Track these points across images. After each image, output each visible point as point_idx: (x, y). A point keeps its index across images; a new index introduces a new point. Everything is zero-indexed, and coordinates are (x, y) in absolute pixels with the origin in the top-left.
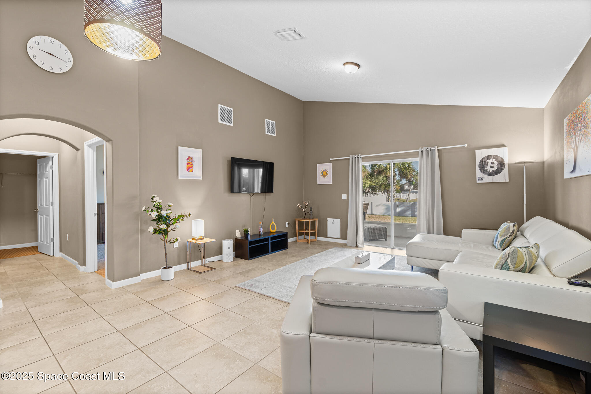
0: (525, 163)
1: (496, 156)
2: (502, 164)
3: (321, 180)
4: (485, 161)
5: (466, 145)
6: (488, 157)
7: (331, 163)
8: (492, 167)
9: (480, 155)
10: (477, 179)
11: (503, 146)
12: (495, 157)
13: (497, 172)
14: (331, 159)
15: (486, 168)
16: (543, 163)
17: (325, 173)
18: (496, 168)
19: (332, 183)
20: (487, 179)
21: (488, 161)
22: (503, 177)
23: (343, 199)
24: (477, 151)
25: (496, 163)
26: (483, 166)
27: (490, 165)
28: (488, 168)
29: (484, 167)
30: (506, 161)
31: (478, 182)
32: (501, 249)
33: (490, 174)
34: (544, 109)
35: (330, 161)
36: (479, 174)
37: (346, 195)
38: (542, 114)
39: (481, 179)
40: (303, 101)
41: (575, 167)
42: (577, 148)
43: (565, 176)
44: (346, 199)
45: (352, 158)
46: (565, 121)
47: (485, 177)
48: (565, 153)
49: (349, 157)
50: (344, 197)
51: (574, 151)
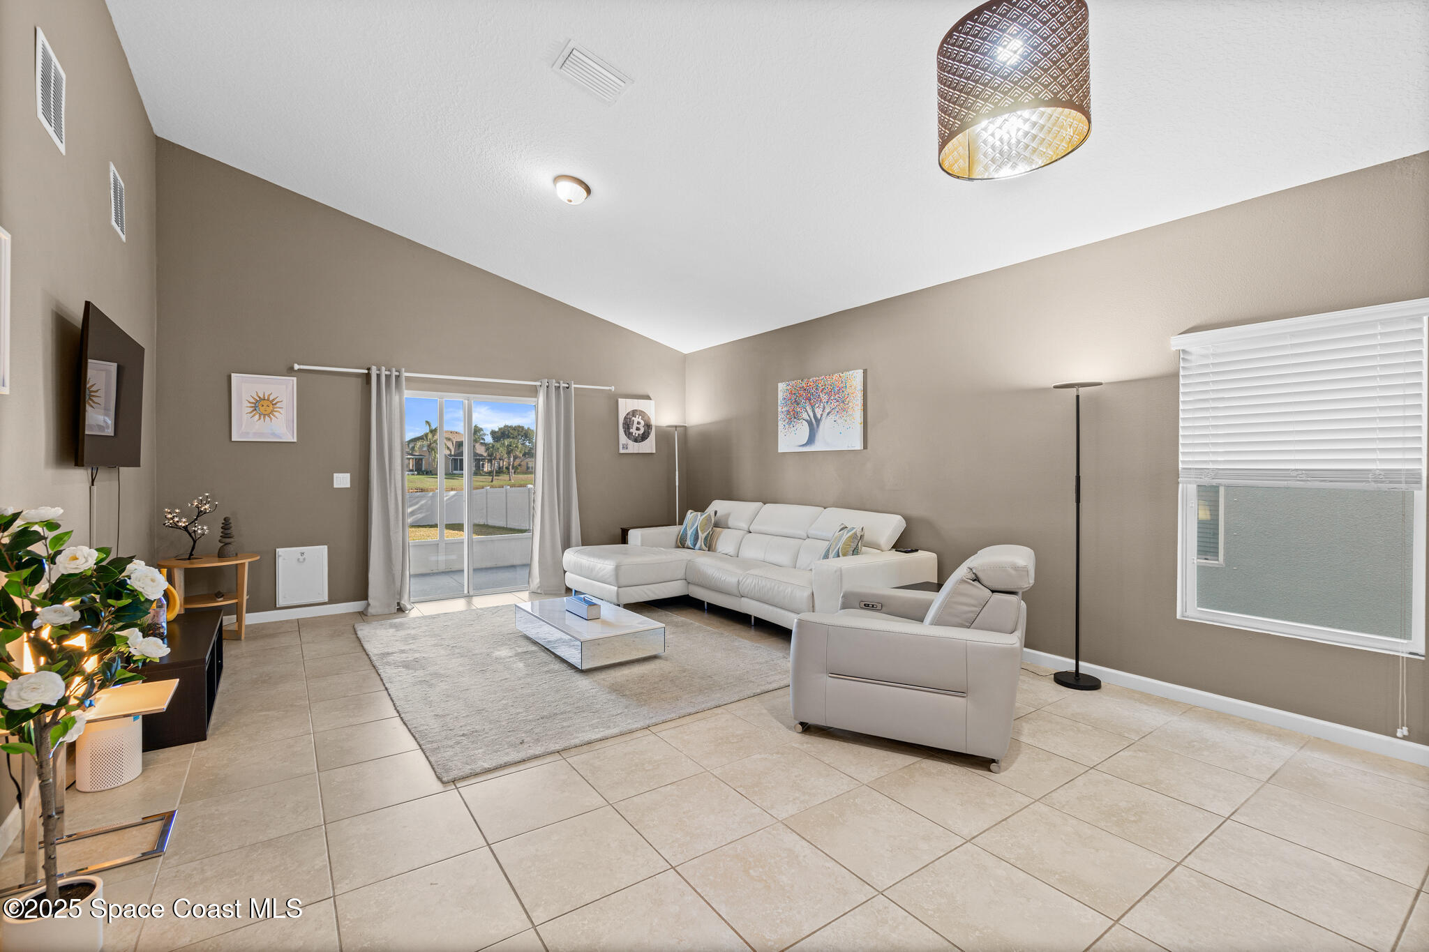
0: (676, 427)
1: (642, 412)
2: (648, 426)
3: (245, 427)
4: (630, 419)
5: (613, 388)
6: (634, 413)
7: (295, 379)
8: (638, 429)
9: (625, 406)
10: (621, 447)
11: (648, 398)
12: (642, 414)
13: (644, 437)
14: (296, 367)
15: (631, 430)
16: (685, 427)
17: (263, 406)
18: (642, 431)
19: (295, 440)
20: (634, 448)
21: (633, 418)
23: (336, 486)
24: (620, 400)
25: (642, 423)
26: (627, 426)
27: (635, 425)
28: (633, 430)
29: (629, 428)
30: (653, 422)
31: (622, 451)
32: (707, 549)
33: (636, 440)
34: (685, 355)
35: (290, 371)
36: (623, 438)
37: (348, 475)
38: (684, 361)
39: (625, 447)
40: (157, 138)
41: (811, 440)
42: (818, 421)
43: (782, 448)
44: (348, 486)
45: (379, 376)
46: (782, 387)
47: (631, 443)
48: (781, 424)
49: (366, 371)
50: (342, 480)
51: (810, 423)
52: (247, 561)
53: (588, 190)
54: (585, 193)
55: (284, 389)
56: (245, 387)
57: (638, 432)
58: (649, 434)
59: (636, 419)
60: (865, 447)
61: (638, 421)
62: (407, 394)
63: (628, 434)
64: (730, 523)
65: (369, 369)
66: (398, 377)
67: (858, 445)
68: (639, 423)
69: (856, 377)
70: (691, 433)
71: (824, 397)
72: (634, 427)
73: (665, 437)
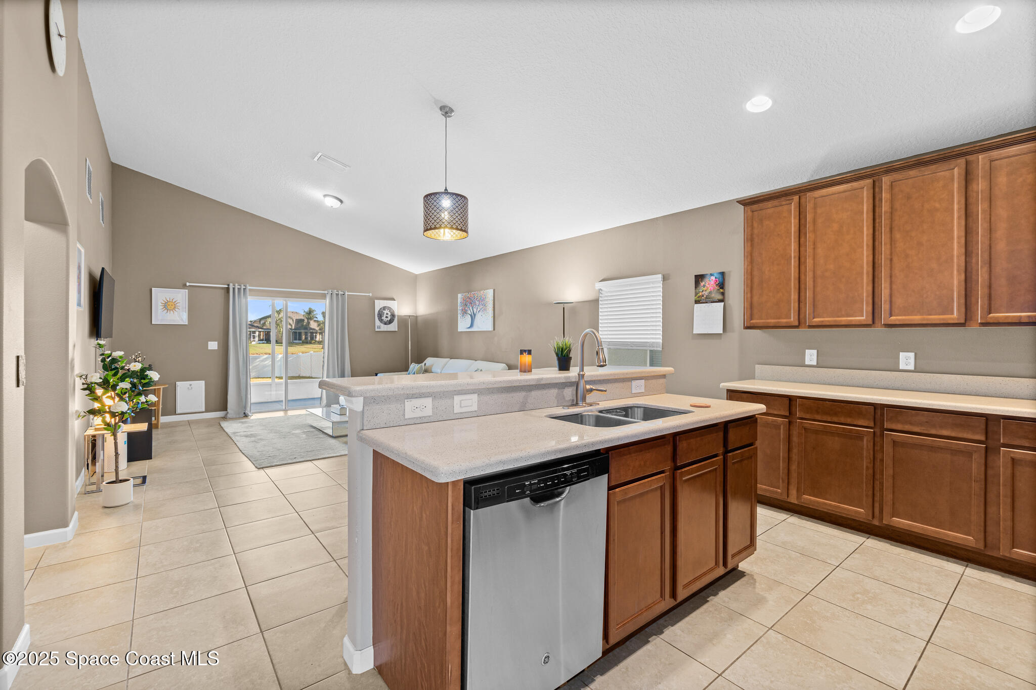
0: (410, 316)
2: (393, 316)
4: (382, 311)
5: (371, 295)
6: (384, 308)
7: (187, 290)
8: (387, 317)
9: (379, 304)
10: (376, 327)
11: (393, 299)
12: (389, 308)
13: (390, 322)
14: (188, 284)
15: (382, 318)
16: (416, 317)
18: (389, 318)
19: (187, 324)
20: (384, 328)
22: (393, 327)
23: (209, 348)
24: (376, 301)
25: (390, 314)
26: (380, 315)
27: (385, 315)
28: (384, 318)
29: (381, 317)
30: (396, 313)
31: (377, 330)
33: (385, 324)
34: (416, 275)
35: (184, 286)
36: (378, 322)
37: (217, 342)
38: (414, 279)
39: (379, 327)
40: (112, 163)
41: (472, 326)
42: (475, 315)
43: (460, 330)
44: (217, 349)
45: (234, 289)
46: (460, 296)
47: (382, 325)
48: (459, 316)
49: (227, 286)
50: (213, 345)
51: (471, 316)
52: (161, 387)
53: (341, 201)
54: (339, 203)
55: (181, 296)
56: (160, 295)
57: (387, 319)
58: (393, 320)
59: (385, 312)
60: (494, 329)
61: (387, 313)
62: (250, 298)
63: (381, 320)
64: (433, 370)
65: (228, 285)
66: (244, 289)
67: (490, 328)
68: (387, 314)
69: (491, 292)
70: (419, 319)
71: (477, 303)
72: (385, 316)
73: (403, 321)
